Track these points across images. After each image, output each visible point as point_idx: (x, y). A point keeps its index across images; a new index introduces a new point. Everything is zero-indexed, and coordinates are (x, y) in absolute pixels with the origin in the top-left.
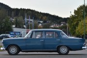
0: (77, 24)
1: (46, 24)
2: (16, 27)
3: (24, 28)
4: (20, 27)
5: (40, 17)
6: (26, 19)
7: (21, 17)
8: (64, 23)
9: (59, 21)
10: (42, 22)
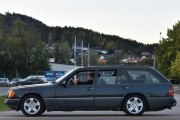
0: (173, 57)
1: (112, 55)
2: (56, 62)
3: (71, 64)
4: (63, 63)
5: (102, 44)
6: (75, 47)
7: (66, 42)
8: (147, 53)
9: (137, 50)
10: (104, 52)
